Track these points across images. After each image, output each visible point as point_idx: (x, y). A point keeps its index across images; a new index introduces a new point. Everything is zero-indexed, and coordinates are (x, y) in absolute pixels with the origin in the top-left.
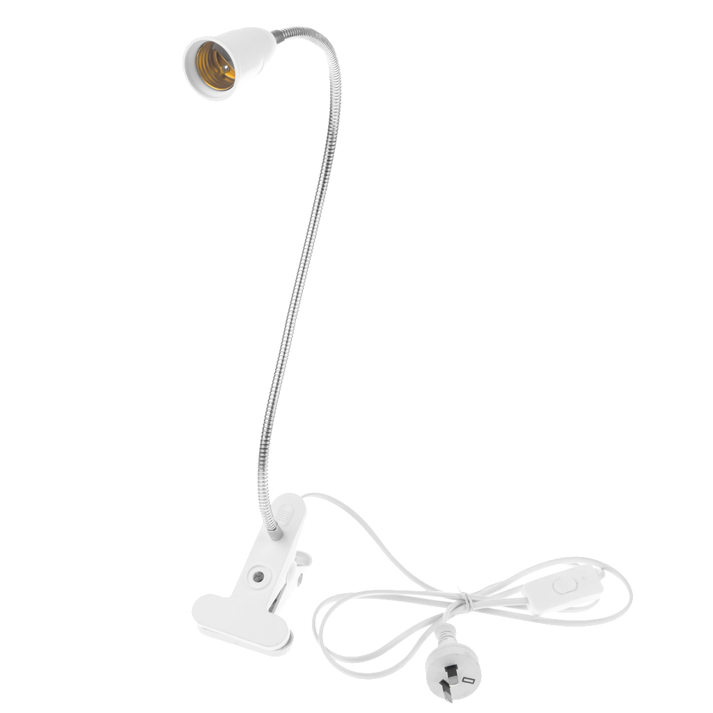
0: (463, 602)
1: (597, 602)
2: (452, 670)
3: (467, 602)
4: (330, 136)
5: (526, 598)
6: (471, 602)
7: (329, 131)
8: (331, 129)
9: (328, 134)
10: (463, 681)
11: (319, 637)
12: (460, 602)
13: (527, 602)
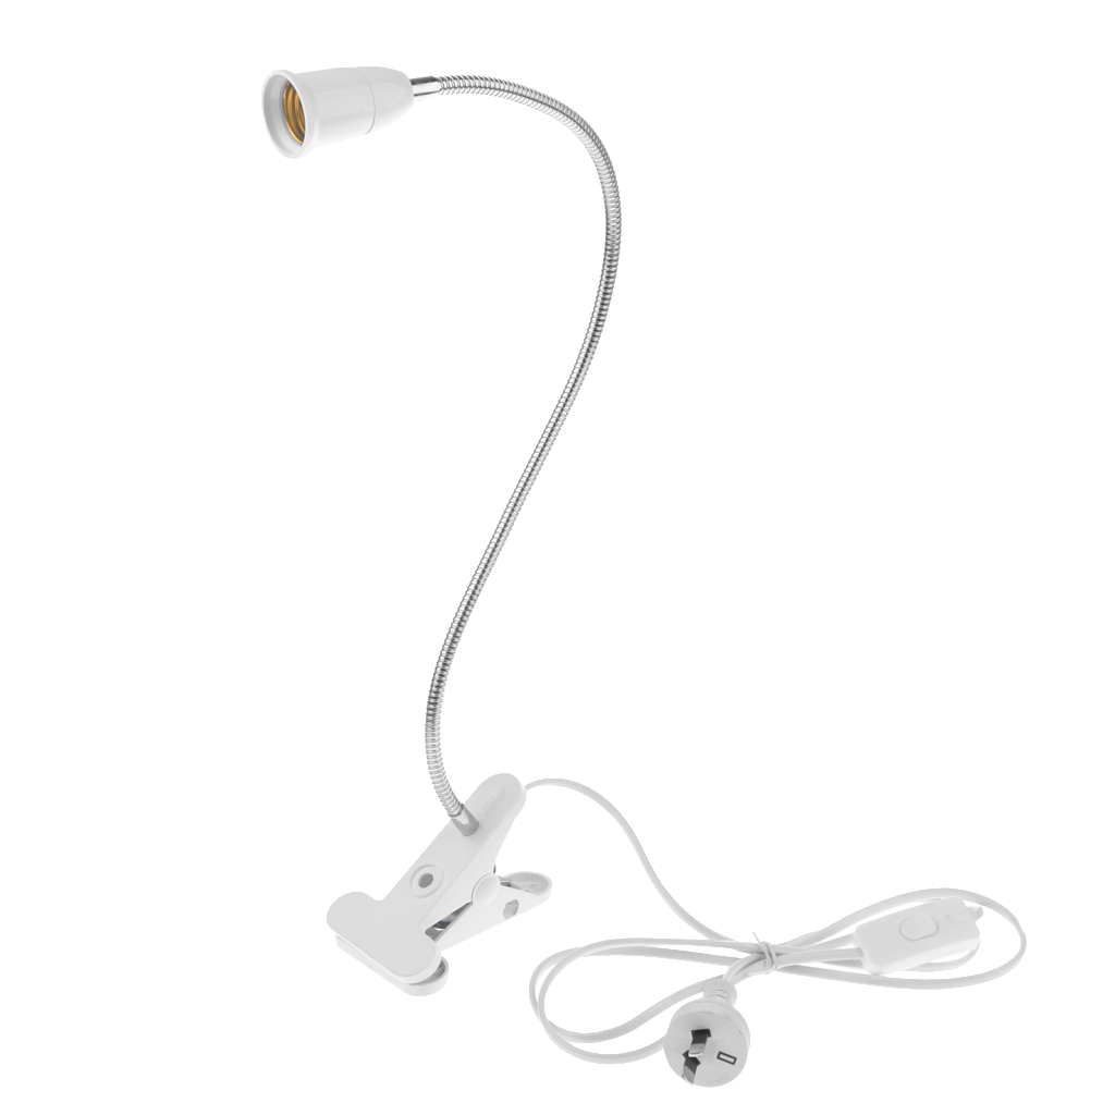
0: (762, 956)
1: (973, 953)
2: (701, 1035)
3: (767, 955)
4: (608, 253)
5: (860, 949)
6: (774, 955)
7: (607, 244)
8: (609, 242)
9: (606, 250)
10: (718, 1057)
11: (538, 1005)
12: (755, 956)
13: (862, 955)
